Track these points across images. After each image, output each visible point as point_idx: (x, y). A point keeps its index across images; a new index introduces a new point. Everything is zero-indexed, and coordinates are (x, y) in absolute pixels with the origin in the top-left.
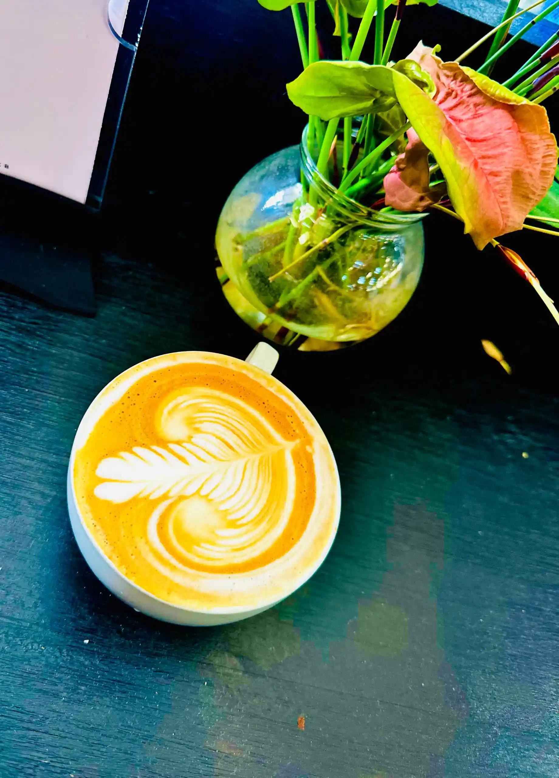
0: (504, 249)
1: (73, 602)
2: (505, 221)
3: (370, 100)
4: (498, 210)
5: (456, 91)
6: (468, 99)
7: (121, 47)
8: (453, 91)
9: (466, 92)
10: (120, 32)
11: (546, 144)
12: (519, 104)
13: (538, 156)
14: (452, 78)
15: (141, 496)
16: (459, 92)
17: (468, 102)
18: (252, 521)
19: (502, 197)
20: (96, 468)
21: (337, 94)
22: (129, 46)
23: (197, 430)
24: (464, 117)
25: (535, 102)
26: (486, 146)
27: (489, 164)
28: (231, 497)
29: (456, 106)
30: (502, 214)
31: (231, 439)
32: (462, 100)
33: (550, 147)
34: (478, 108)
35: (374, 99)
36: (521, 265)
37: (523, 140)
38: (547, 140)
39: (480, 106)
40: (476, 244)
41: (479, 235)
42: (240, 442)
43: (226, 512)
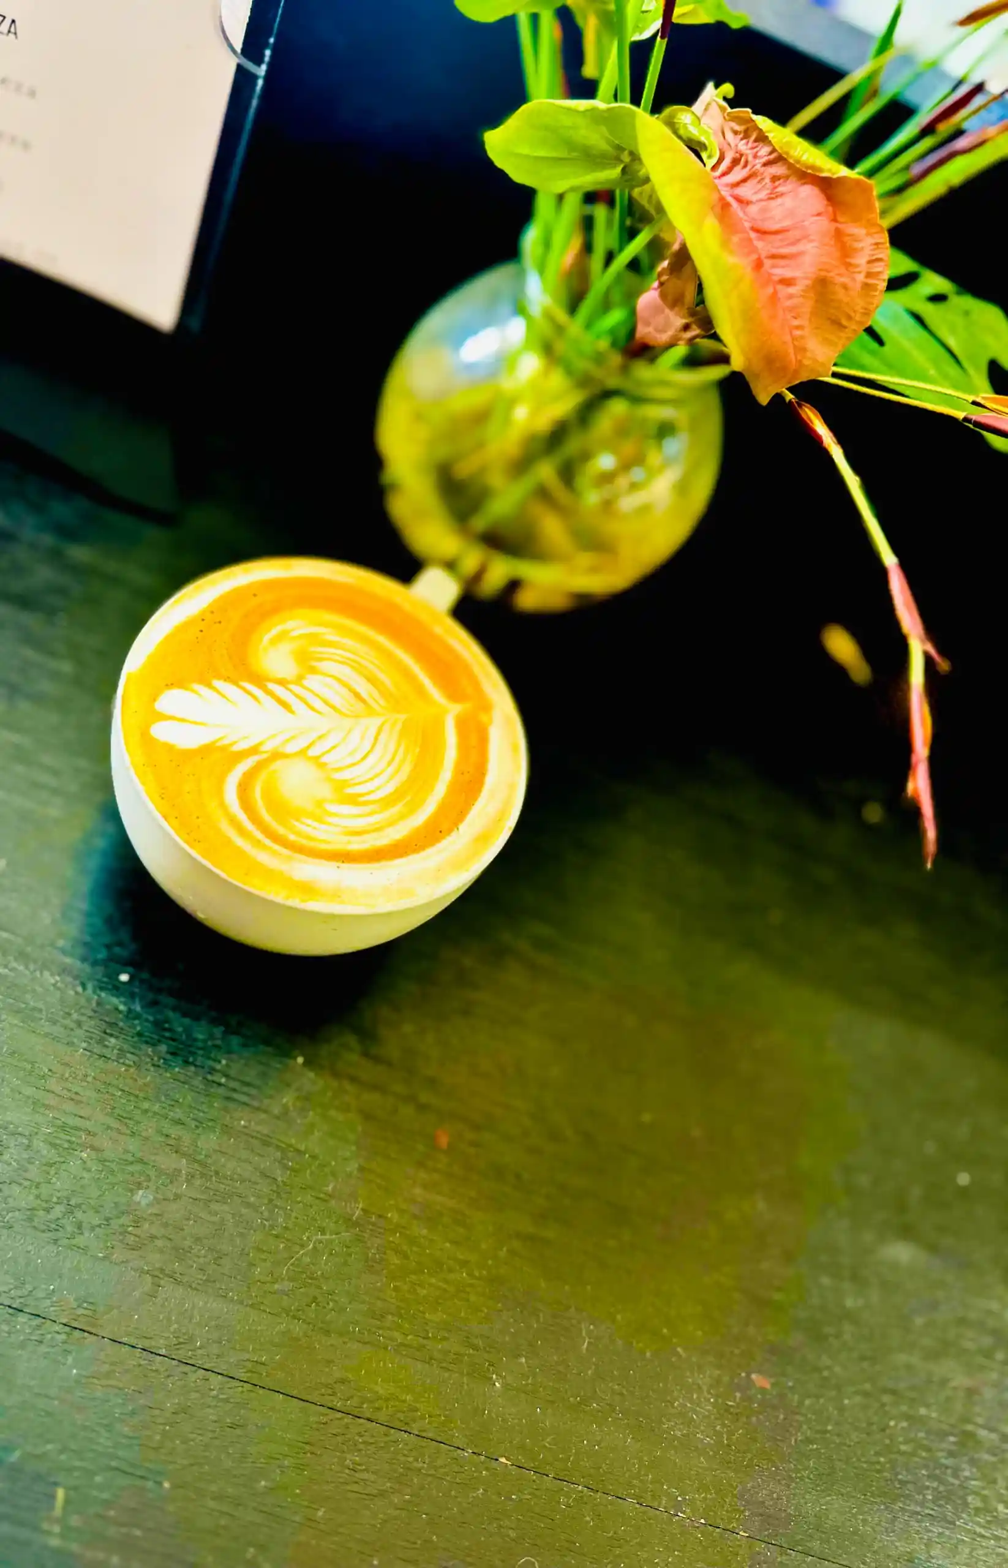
0: (800, 406)
1: (109, 921)
2: (799, 358)
3: (615, 167)
4: (788, 338)
5: (747, 155)
6: (763, 168)
7: (239, 68)
8: (741, 155)
9: (762, 157)
10: (238, 46)
11: (873, 241)
12: (835, 176)
13: (861, 260)
14: (741, 136)
15: (218, 744)
16: (750, 158)
17: (762, 174)
18: (381, 800)
19: (795, 318)
20: (155, 700)
21: (562, 153)
22: (250, 66)
23: (313, 670)
24: (754, 198)
25: (860, 174)
26: (781, 240)
27: (783, 267)
28: (354, 764)
29: (744, 180)
30: (795, 347)
31: (364, 688)
32: (754, 169)
33: (880, 246)
34: (777, 183)
35: (622, 166)
36: (821, 428)
37: (839, 234)
38: (876, 236)
39: (781, 181)
40: (754, 392)
41: (757, 376)
42: (376, 694)
43: (344, 784)
